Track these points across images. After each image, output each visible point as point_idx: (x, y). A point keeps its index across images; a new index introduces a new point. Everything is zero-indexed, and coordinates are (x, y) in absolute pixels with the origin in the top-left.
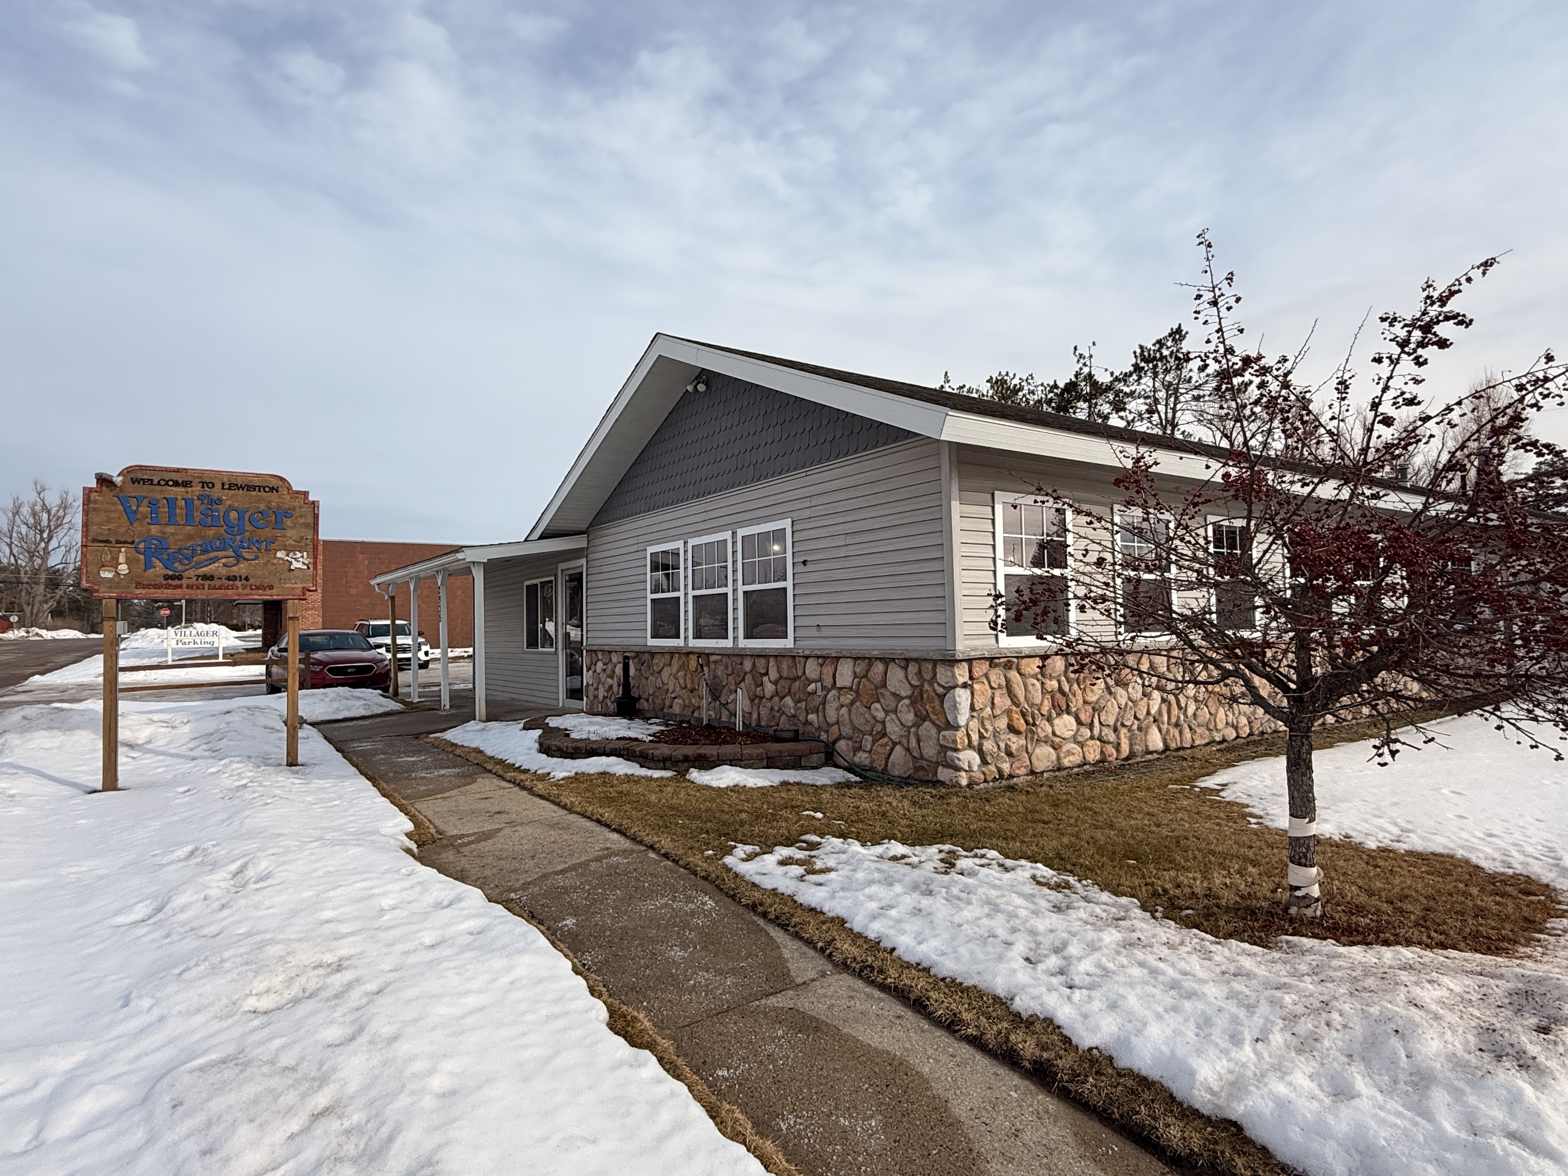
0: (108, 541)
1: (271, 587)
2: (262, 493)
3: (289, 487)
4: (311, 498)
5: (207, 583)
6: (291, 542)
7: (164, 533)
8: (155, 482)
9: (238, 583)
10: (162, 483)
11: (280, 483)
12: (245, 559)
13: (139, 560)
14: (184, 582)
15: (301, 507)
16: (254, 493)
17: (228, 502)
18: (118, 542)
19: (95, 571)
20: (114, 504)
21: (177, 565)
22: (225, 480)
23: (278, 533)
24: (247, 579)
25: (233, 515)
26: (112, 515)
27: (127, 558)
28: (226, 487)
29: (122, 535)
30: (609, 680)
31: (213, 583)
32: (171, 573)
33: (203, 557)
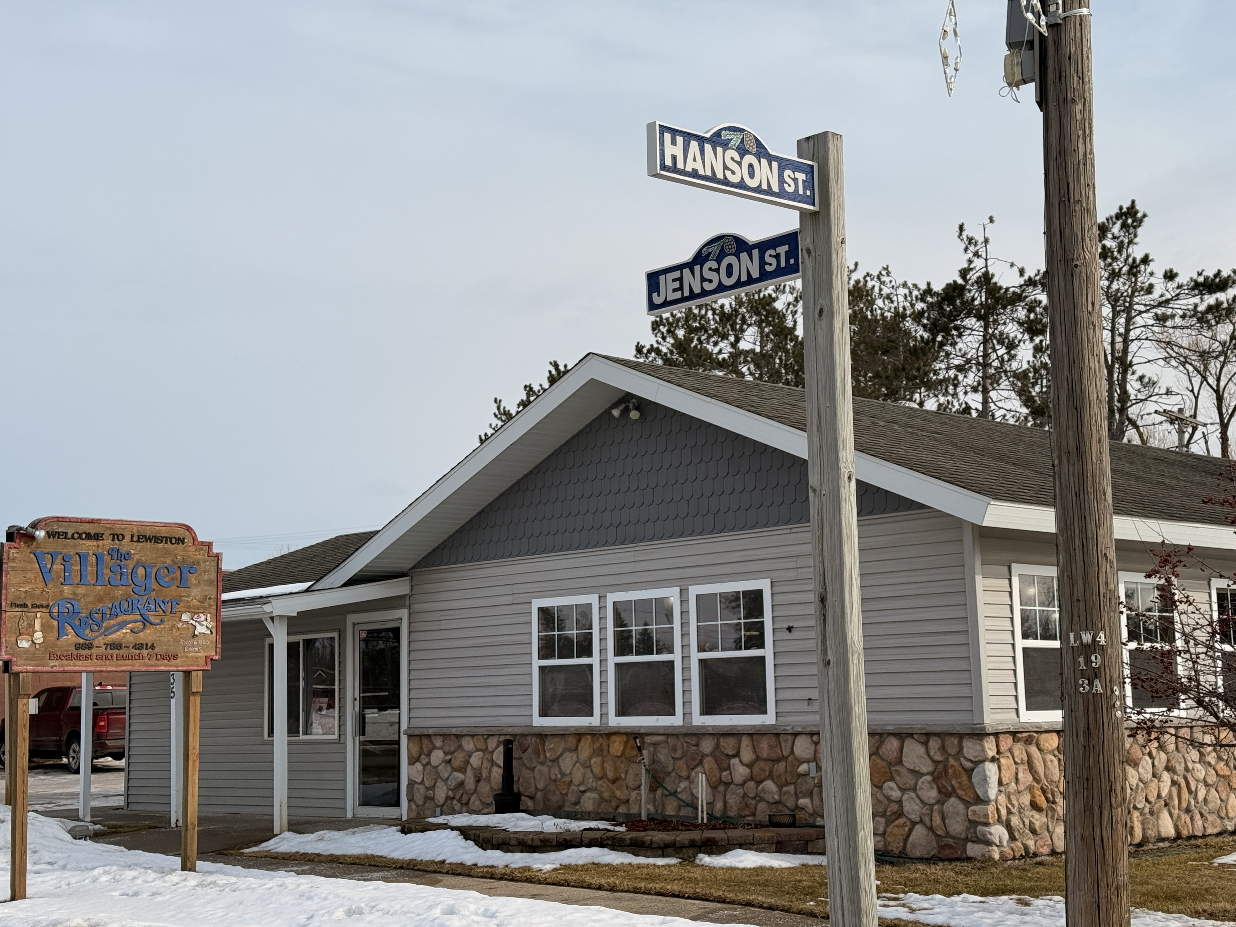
0: (25, 606)
1: (175, 657)
2: (169, 546)
3: (194, 539)
4: (215, 550)
5: (116, 652)
6: (195, 603)
7: (75, 594)
8: (69, 536)
9: (145, 652)
10: (76, 536)
11: (187, 533)
12: (151, 624)
13: (53, 627)
14: (94, 651)
15: (205, 561)
16: (161, 545)
17: (137, 556)
18: (34, 606)
19: (13, 640)
20: (30, 562)
21: (87, 631)
22: (135, 531)
23: (183, 592)
24: (153, 647)
25: (141, 571)
26: (29, 575)
27: (42, 625)
28: (135, 539)
29: (38, 599)
30: (460, 776)
31: (121, 652)
32: (81, 641)
33: (112, 622)
